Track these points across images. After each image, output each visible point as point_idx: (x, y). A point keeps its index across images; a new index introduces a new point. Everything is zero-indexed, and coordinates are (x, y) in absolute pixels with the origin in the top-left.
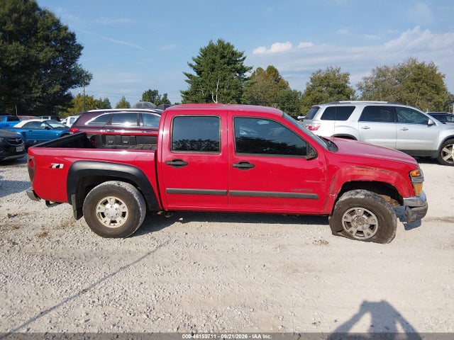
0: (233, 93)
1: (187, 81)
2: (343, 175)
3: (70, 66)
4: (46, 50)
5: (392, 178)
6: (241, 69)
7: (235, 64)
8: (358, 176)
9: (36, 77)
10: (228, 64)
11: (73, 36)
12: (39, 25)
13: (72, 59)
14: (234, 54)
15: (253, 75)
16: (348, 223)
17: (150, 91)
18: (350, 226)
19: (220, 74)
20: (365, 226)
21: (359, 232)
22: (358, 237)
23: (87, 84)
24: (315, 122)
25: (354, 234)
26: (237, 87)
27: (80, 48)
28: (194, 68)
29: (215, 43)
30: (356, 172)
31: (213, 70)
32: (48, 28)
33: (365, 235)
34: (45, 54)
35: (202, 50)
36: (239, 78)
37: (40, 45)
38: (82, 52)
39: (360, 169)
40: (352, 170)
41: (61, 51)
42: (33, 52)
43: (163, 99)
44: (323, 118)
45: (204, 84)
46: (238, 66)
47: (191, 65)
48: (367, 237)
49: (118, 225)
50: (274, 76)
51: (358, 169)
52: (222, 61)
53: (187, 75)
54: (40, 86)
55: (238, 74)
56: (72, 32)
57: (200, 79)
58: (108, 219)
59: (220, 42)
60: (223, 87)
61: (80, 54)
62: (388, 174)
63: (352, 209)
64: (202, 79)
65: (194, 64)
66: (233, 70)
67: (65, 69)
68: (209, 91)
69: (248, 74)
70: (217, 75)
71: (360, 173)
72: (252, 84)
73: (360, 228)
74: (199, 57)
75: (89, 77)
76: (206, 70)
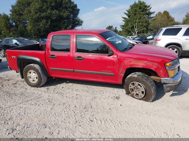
0: (145, 24)
1: (123, 21)
2: (126, 64)
3: (75, 18)
4: (66, 12)
5: (153, 66)
6: (149, 13)
7: (146, 11)
8: (134, 65)
9: (63, 23)
10: (143, 11)
11: (76, 6)
12: (63, 2)
13: (76, 15)
14: (146, 6)
15: (156, 15)
16: (132, 89)
17: (109, 26)
18: (133, 91)
19: (138, 16)
20: (140, 91)
21: (137, 94)
22: (136, 97)
23: (82, 25)
24: (159, 37)
25: (135, 95)
26: (146, 22)
27: (79, 10)
28: (127, 15)
29: (137, 2)
30: (132, 63)
31: (135, 14)
32: (67, 3)
33: (140, 96)
34: (65, 14)
35: (131, 6)
36: (148, 17)
37: (64, 10)
38: (79, 12)
39: (135, 61)
40: (131, 62)
41: (72, 12)
42: (61, 13)
43: (115, 29)
44: (163, 34)
45: (131, 21)
46: (147, 12)
47: (125, 13)
48: (140, 98)
49: (35, 82)
50: (167, 15)
51: (133, 61)
52: (140, 10)
53: (123, 18)
54: (64, 27)
55: (147, 16)
56: (75, 4)
57: (129, 19)
58: (32, 79)
59: (139, 1)
60: (140, 22)
61: (79, 13)
62: (151, 64)
63: (133, 82)
64: (130, 19)
65: (127, 13)
66: (145, 14)
67: (74, 19)
68: (133, 24)
69: (152, 16)
70: (137, 17)
71: (135, 63)
72: (154, 20)
73: (138, 92)
74: (129, 9)
75: (82, 22)
76: (132, 15)
